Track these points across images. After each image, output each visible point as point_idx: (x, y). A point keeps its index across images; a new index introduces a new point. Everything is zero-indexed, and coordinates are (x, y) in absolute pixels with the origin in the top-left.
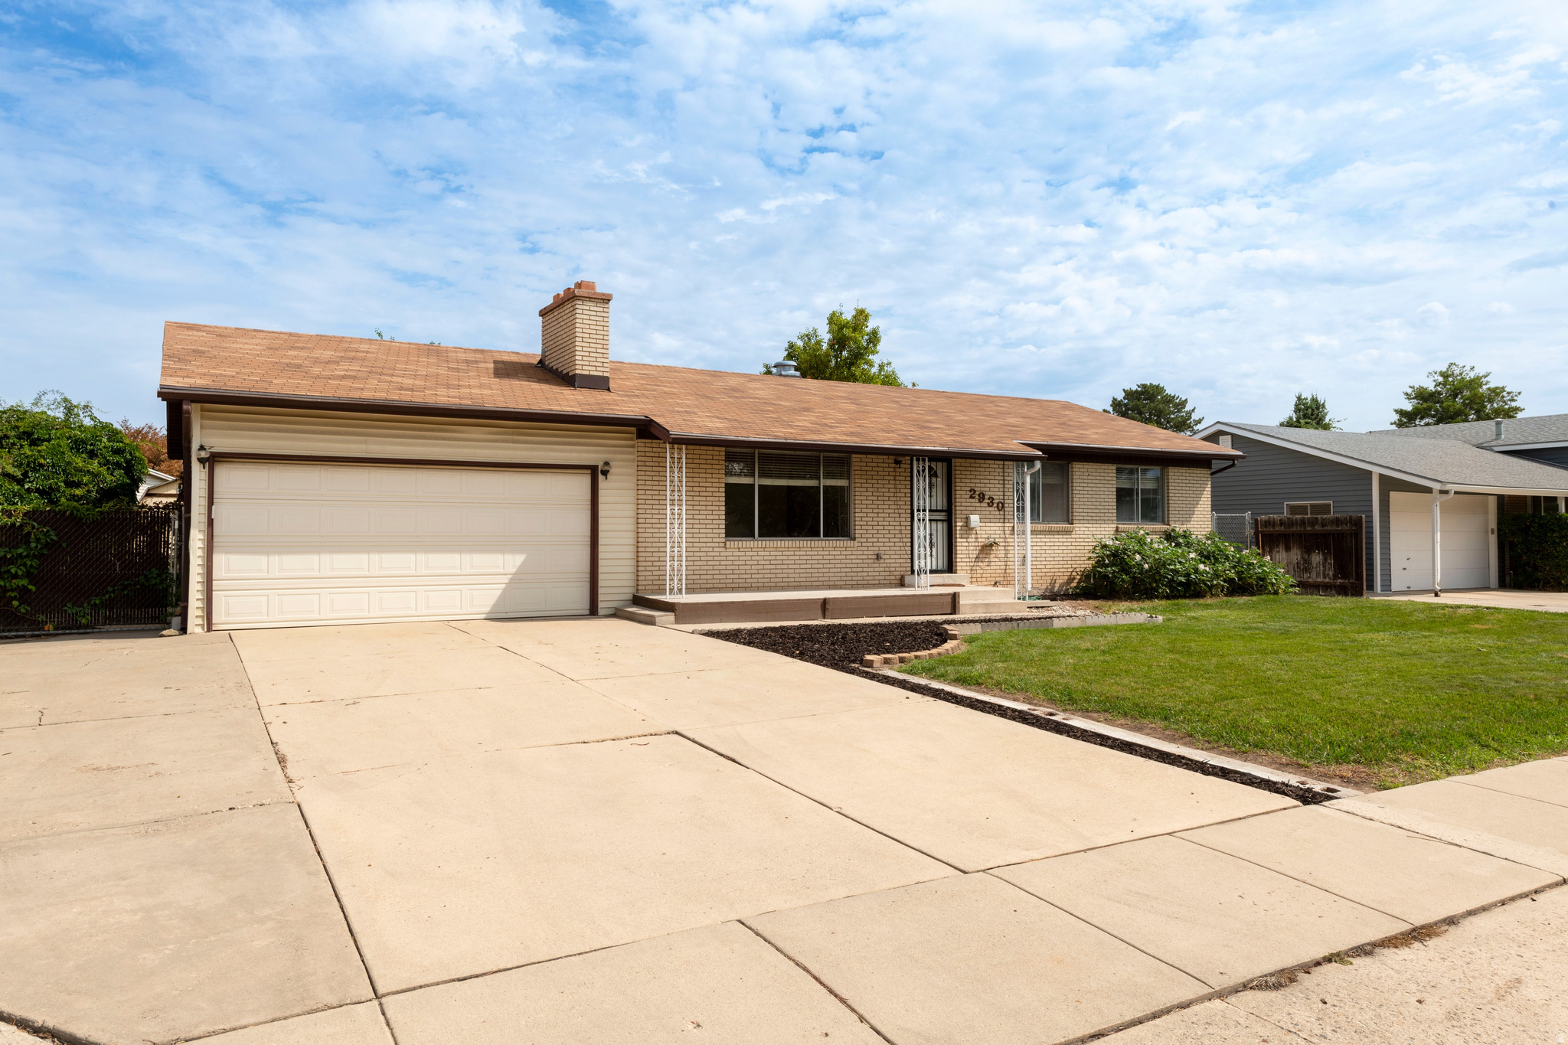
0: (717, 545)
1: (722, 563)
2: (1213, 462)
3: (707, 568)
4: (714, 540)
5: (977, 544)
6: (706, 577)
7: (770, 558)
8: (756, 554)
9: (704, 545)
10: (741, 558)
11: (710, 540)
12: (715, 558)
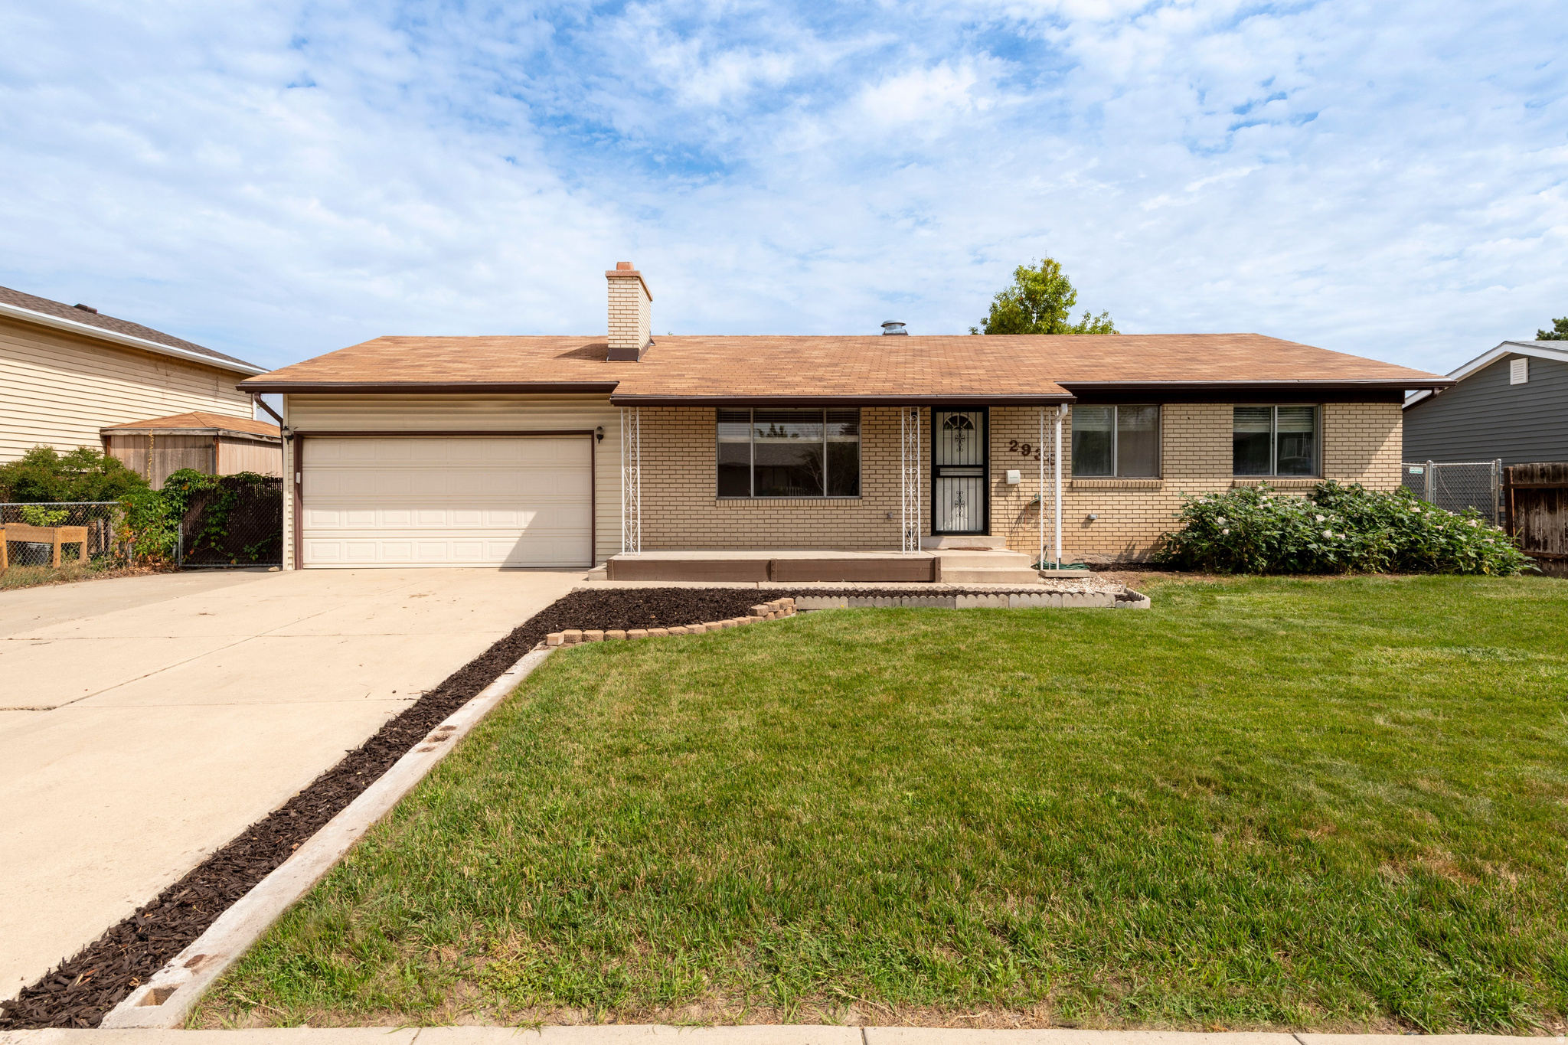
0: (707, 503)
1: (713, 521)
2: (1408, 393)
3: (698, 526)
4: (705, 499)
5: (1019, 503)
6: (696, 535)
7: (764, 517)
8: (749, 512)
9: (694, 503)
10: (733, 517)
11: (701, 499)
12: (706, 517)
